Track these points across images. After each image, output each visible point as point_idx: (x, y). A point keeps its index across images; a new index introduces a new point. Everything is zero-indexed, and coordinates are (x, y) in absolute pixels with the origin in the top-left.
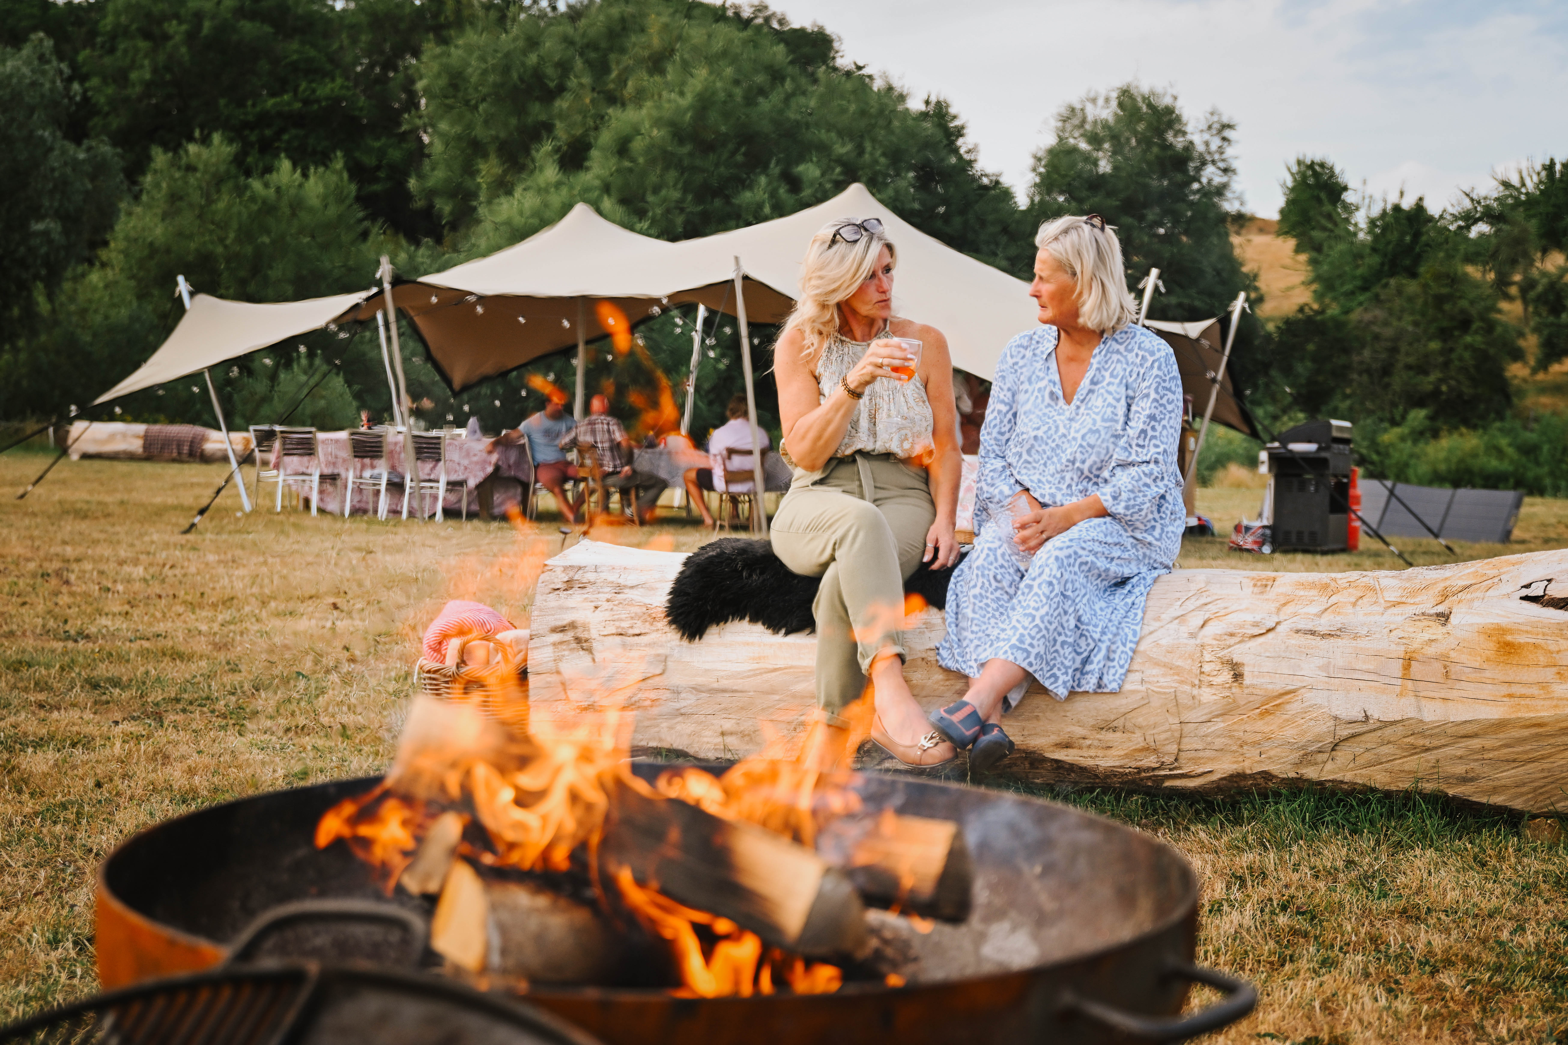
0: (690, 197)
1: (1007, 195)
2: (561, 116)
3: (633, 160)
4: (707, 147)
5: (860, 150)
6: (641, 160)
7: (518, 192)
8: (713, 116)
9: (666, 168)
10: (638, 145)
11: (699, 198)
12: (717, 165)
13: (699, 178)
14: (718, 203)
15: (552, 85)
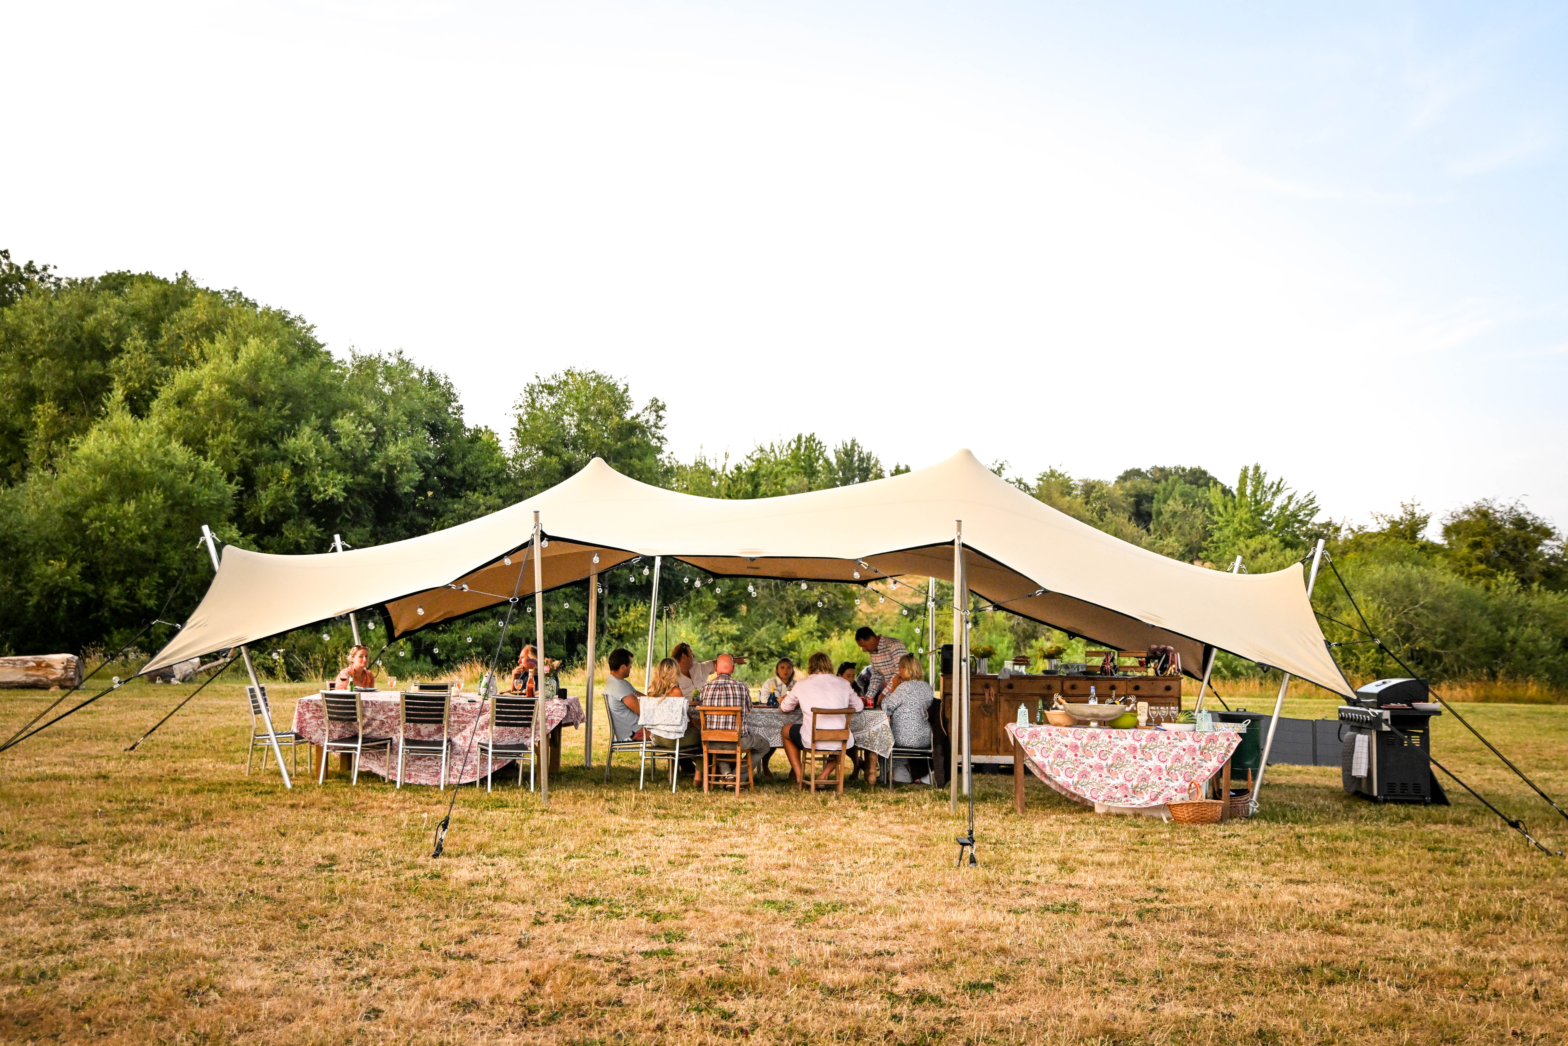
0: (244, 442)
1: (493, 448)
2: (119, 371)
3: (194, 409)
4: (255, 402)
5: (384, 409)
6: (202, 410)
7: (94, 432)
8: (264, 376)
9: (224, 418)
10: (199, 397)
11: (251, 443)
12: (267, 417)
13: (251, 426)
14: (266, 448)
15: (109, 347)
